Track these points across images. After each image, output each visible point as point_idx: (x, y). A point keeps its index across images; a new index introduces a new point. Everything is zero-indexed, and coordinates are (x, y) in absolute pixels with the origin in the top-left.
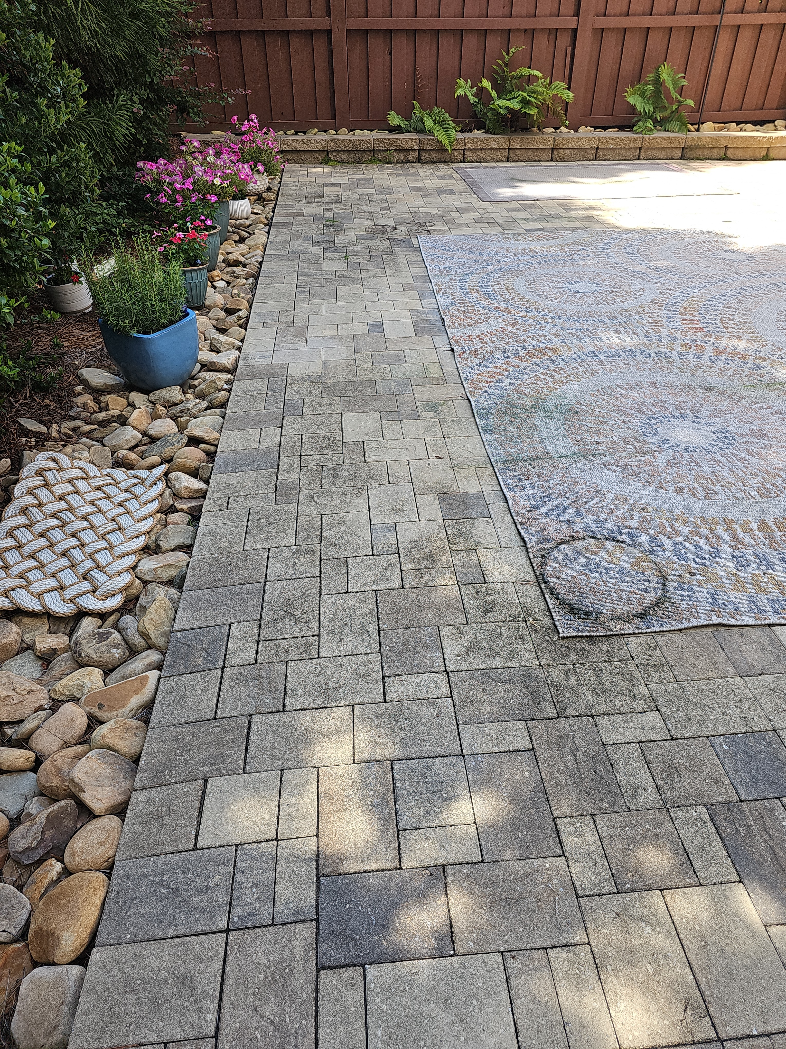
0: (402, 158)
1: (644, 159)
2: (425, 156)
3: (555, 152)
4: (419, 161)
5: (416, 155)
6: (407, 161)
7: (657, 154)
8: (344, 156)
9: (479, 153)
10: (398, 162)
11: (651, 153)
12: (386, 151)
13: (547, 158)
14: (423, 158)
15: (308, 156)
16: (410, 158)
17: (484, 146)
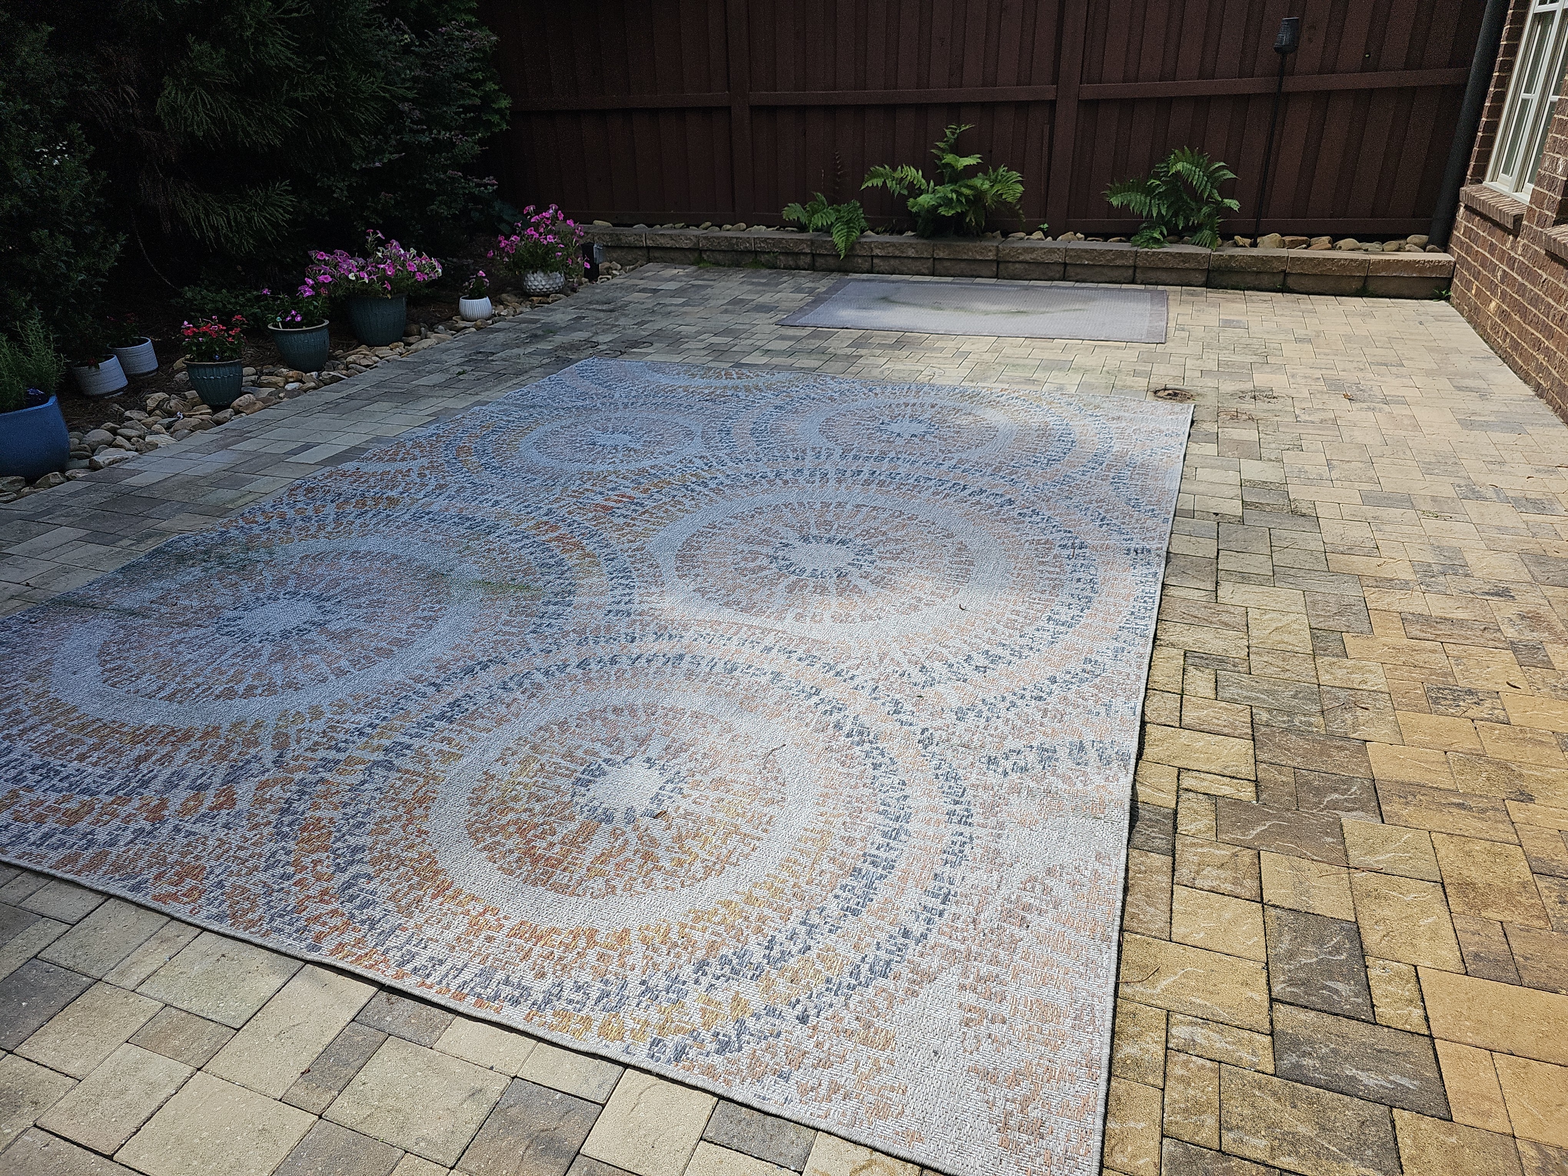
0: (791, 263)
1: (1141, 283)
2: (820, 261)
3: (1001, 266)
4: (813, 268)
5: (808, 259)
6: (798, 268)
7: (1164, 276)
8: (720, 257)
9: (892, 262)
10: (785, 268)
11: (1153, 275)
12: (769, 253)
13: (989, 273)
14: (817, 264)
15: (676, 255)
16: (801, 263)
17: (897, 253)
